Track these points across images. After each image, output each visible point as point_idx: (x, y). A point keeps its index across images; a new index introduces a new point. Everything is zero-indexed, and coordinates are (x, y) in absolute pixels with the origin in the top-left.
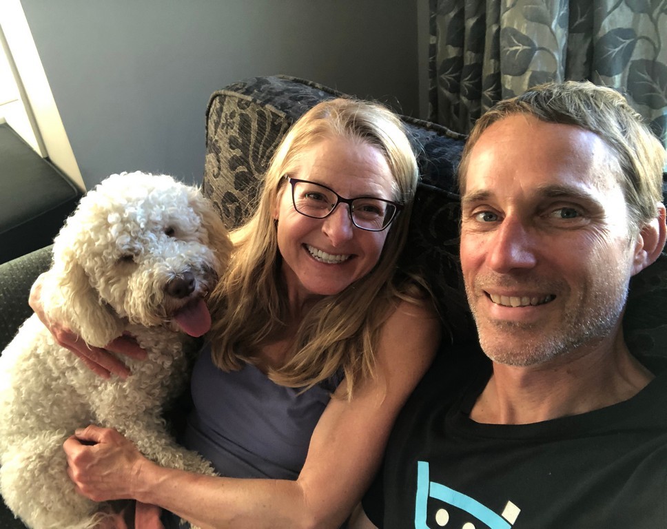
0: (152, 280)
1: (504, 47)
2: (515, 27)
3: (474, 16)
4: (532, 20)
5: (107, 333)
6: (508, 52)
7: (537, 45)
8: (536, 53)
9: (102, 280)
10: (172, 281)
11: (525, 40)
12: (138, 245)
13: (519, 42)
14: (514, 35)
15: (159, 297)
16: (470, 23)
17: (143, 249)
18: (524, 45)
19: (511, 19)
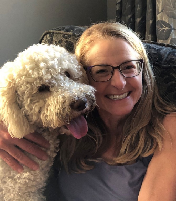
0: (65, 99)
1: (159, 28)
2: (164, 20)
3: (140, 17)
4: (170, 17)
5: (24, 129)
6: (160, 30)
7: (173, 28)
8: (173, 31)
9: (29, 100)
10: (77, 101)
11: (168, 25)
12: (54, 81)
13: (165, 26)
14: (163, 24)
15: (68, 110)
16: (138, 20)
17: (57, 84)
18: (167, 27)
19: (161, 17)
